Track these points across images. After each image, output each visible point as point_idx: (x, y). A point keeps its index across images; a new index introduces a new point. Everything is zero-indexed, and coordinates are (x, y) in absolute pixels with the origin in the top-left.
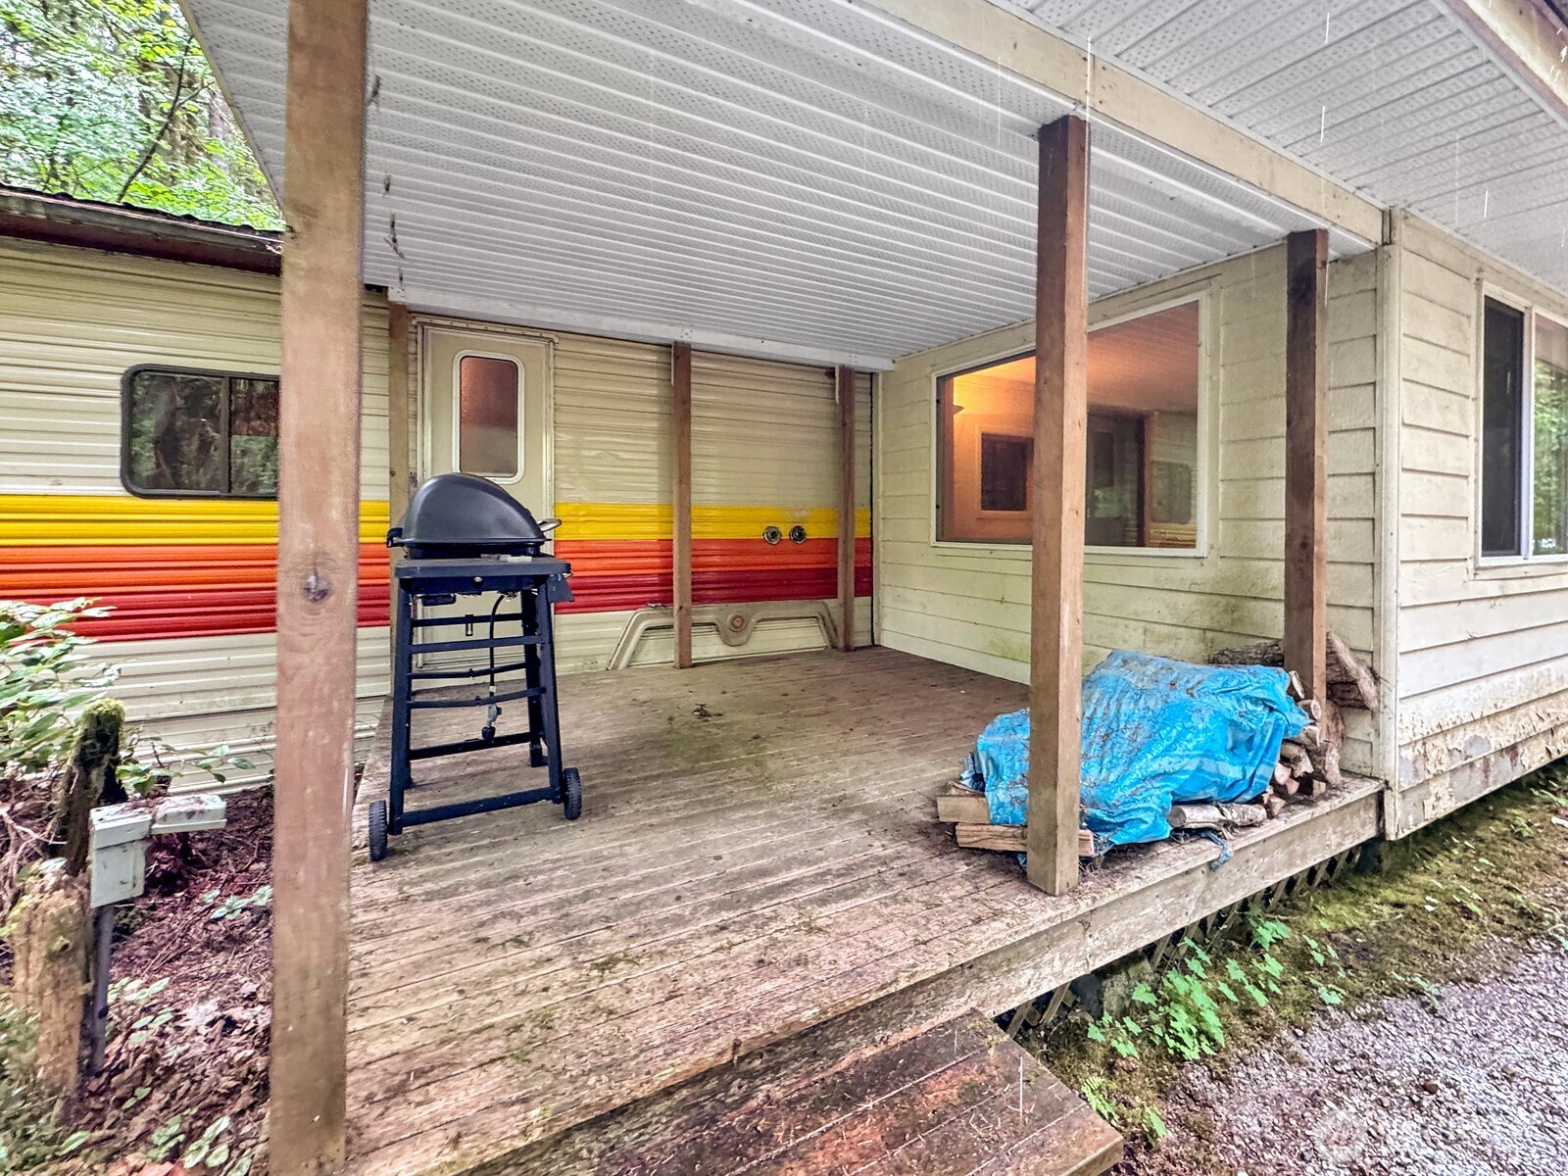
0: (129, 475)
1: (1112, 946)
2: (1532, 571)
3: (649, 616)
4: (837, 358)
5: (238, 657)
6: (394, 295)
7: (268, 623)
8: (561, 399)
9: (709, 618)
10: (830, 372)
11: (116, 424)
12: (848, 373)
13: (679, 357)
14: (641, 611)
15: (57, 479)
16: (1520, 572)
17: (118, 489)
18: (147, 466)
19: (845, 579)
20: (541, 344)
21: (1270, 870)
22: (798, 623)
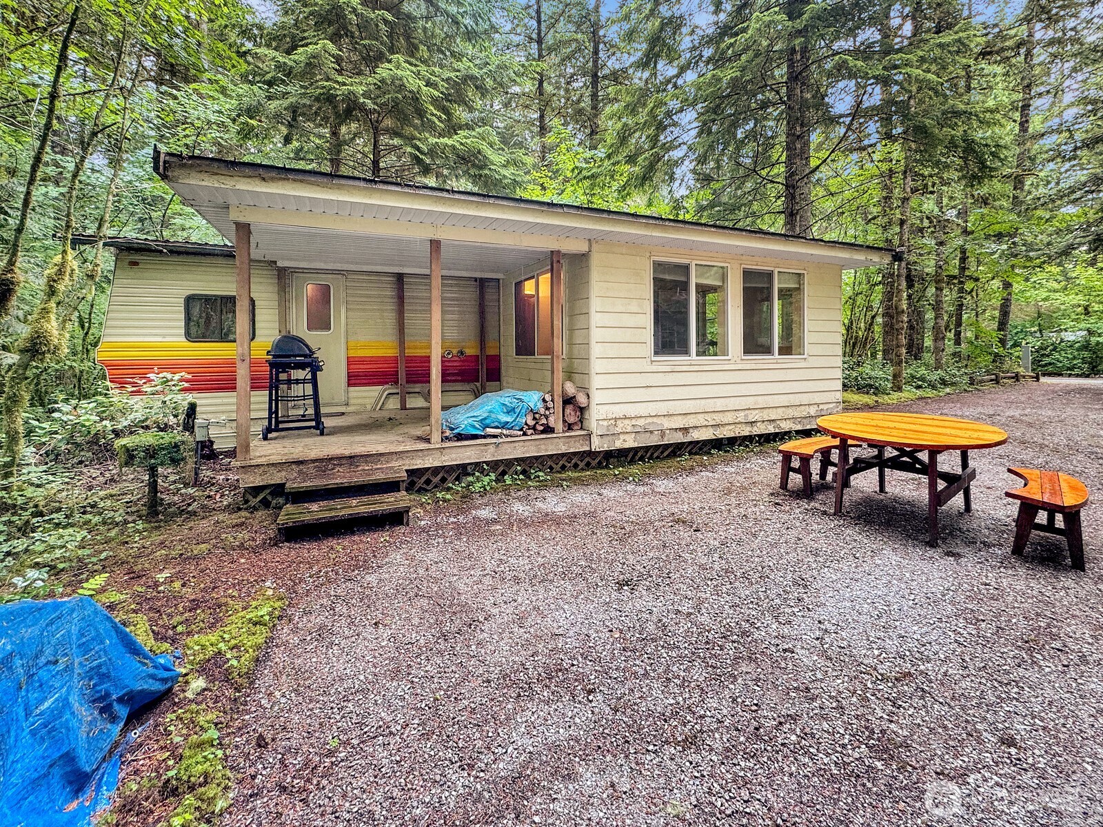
0: (188, 335)
1: (452, 460)
2: (693, 363)
3: (389, 389)
4: (478, 275)
5: (225, 400)
6: (279, 264)
7: (234, 388)
8: (349, 299)
9: (417, 390)
10: (476, 280)
11: (182, 316)
12: (482, 280)
13: (400, 278)
14: (386, 386)
15: (164, 336)
16: (689, 363)
17: (185, 339)
18: (193, 330)
19: (483, 373)
20: (340, 276)
21: (526, 452)
22: (461, 393)
